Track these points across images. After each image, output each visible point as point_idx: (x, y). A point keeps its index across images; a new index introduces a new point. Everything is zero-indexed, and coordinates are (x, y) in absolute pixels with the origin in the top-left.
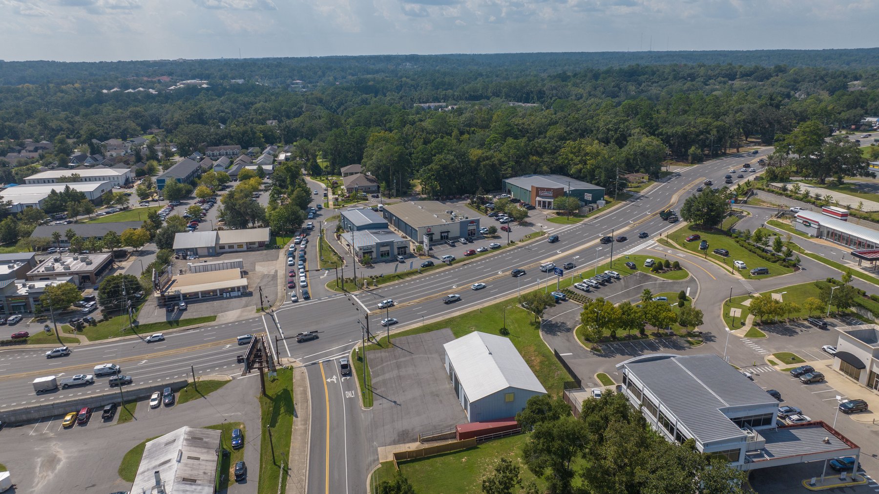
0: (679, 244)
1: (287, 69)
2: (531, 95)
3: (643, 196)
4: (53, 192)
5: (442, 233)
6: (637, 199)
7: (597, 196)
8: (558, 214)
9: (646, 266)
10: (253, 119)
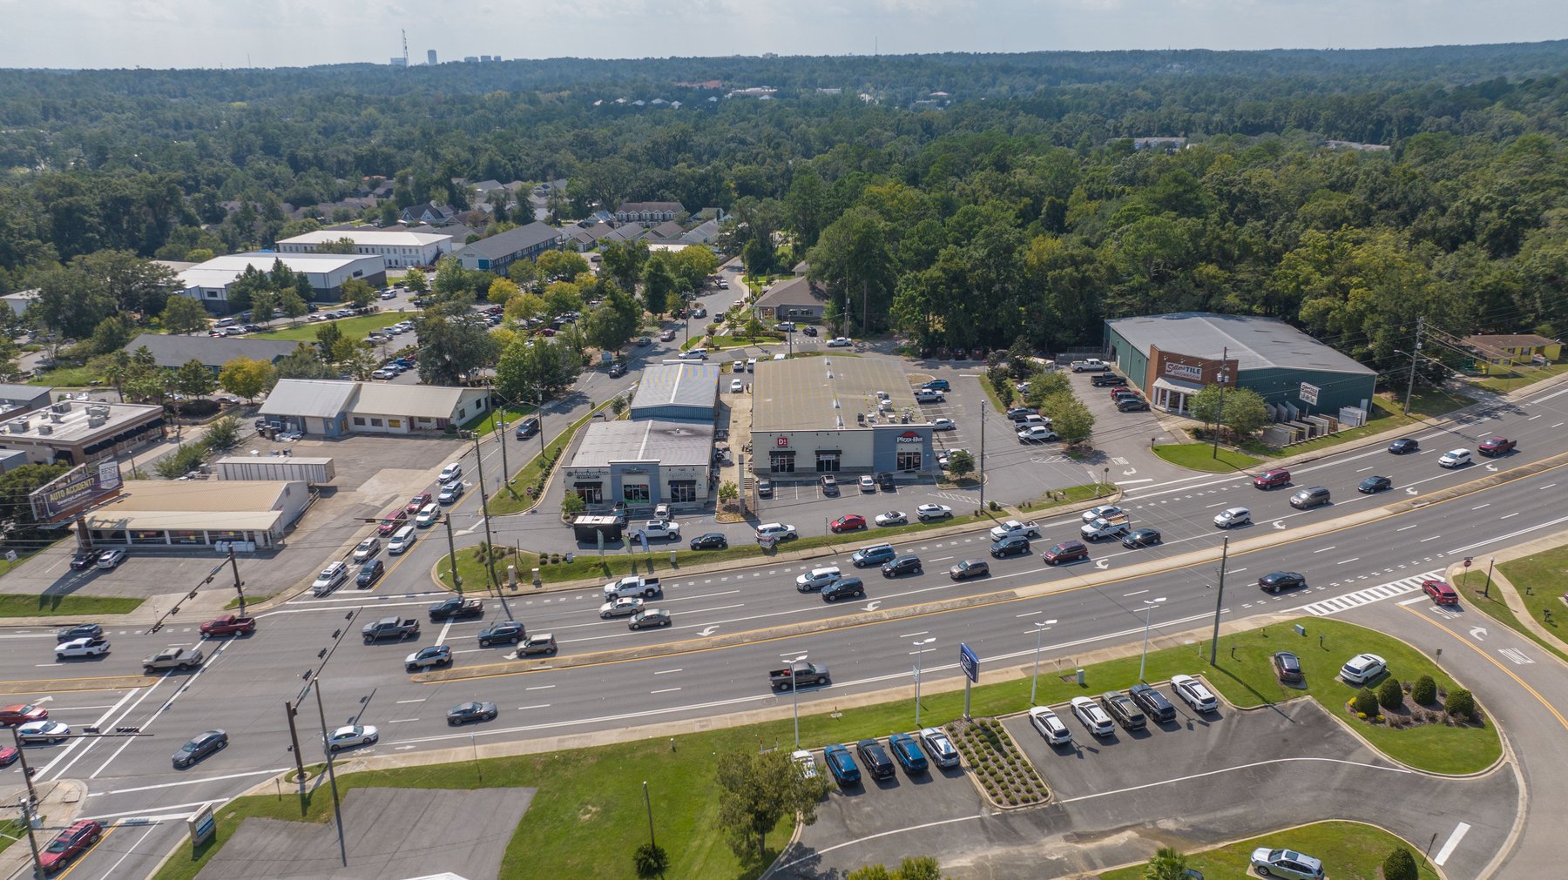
0: (1532, 608)
1: (928, 71)
2: (1387, 127)
3: (1508, 407)
4: (250, 269)
5: (818, 453)
6: (1481, 415)
7: (1337, 395)
8: (1197, 434)
9: (1346, 681)
10: (758, 154)
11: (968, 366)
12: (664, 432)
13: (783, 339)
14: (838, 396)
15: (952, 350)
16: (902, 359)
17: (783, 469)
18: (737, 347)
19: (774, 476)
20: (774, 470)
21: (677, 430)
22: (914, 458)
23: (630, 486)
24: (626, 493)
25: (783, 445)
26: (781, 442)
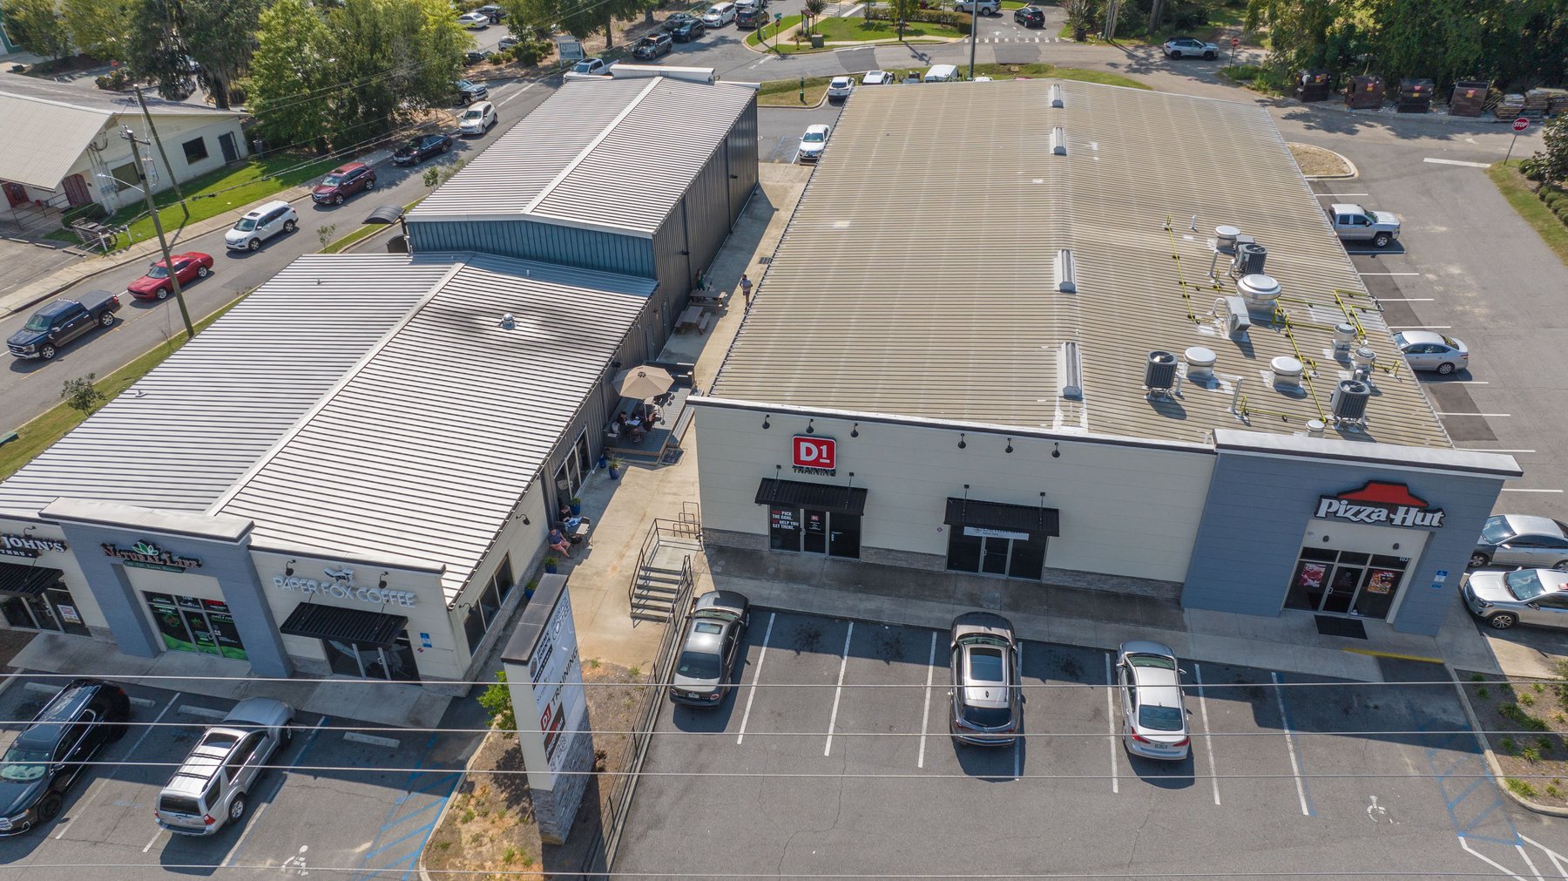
11: (1443, 133)
12: (462, 321)
13: (965, 30)
14: (1078, 231)
15: (1391, 83)
16: (1243, 99)
17: (815, 543)
18: (863, 42)
19: (777, 570)
20: (778, 542)
21: (507, 315)
22: (1370, 573)
23: (168, 597)
24: (159, 616)
25: (816, 462)
26: (809, 452)
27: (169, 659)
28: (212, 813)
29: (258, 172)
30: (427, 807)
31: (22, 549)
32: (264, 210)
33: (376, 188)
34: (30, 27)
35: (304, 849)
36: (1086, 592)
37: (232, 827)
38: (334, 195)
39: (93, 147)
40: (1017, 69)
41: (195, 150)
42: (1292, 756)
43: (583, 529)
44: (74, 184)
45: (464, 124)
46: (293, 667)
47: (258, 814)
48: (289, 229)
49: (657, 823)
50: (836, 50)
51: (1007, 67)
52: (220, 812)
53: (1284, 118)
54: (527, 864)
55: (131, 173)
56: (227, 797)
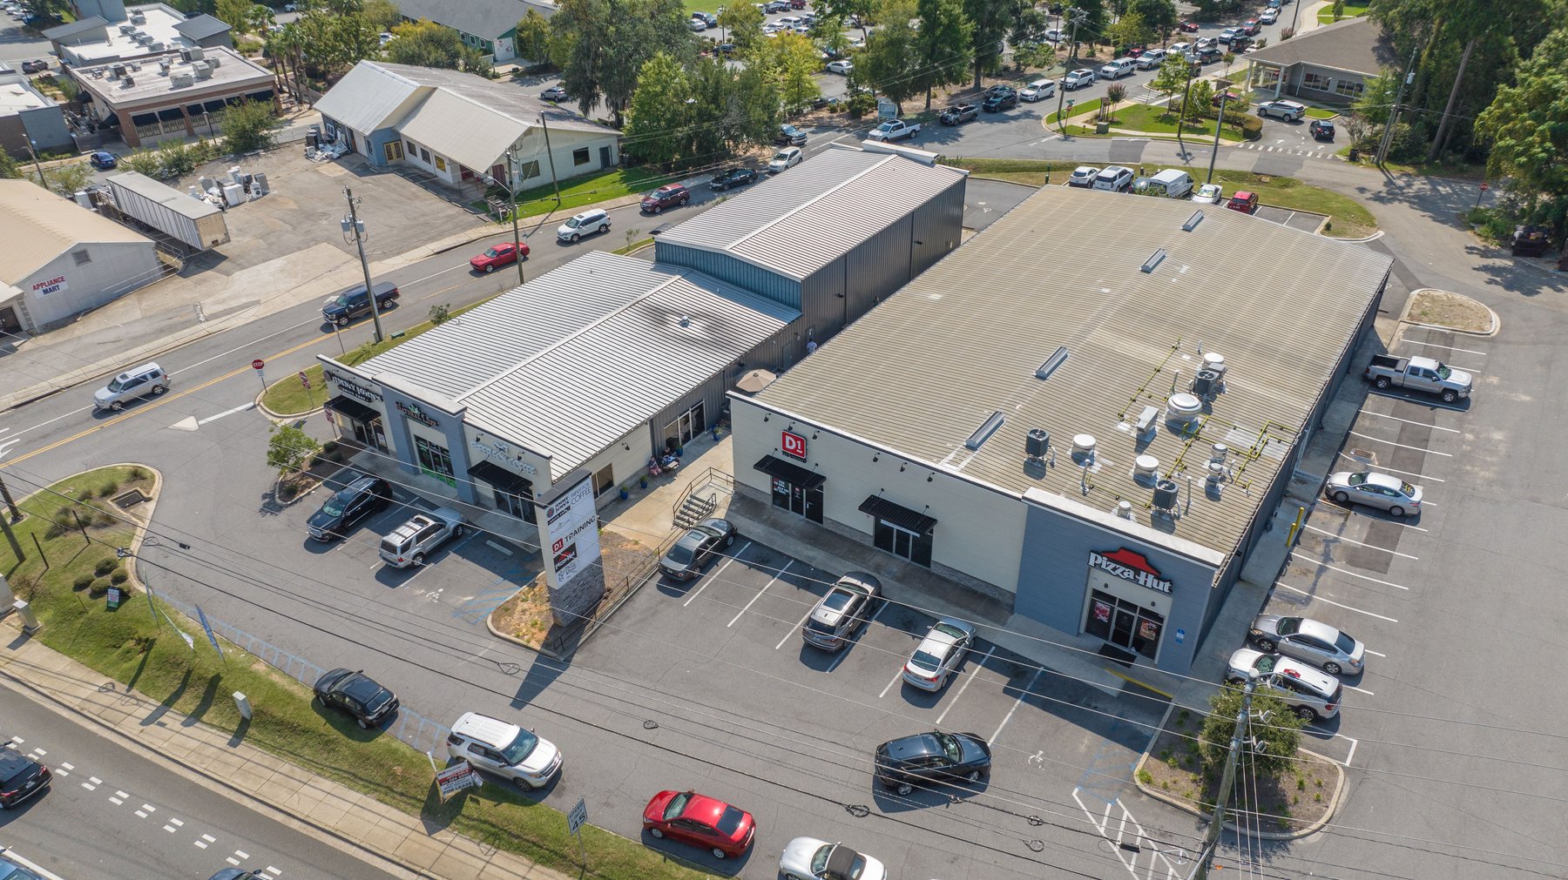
12: (658, 315)
13: (1250, 134)
14: (1096, 335)
17: (797, 508)
18: (1144, 134)
19: (769, 518)
20: (777, 501)
21: (686, 318)
22: (1140, 621)
23: (425, 441)
24: (421, 452)
25: (794, 451)
26: (791, 444)
27: (421, 479)
28: (403, 557)
29: (618, 178)
30: (508, 589)
31: (364, 396)
32: (588, 214)
33: (688, 205)
34: (529, 42)
35: (441, 590)
36: (956, 585)
37: (411, 570)
38: (654, 206)
39: (513, 148)
40: (1268, 180)
41: (581, 156)
42: (1010, 714)
43: (673, 465)
44: (498, 170)
45: (772, 163)
46: (478, 499)
47: (428, 567)
48: (604, 230)
49: (615, 632)
50: (1114, 138)
51: (1259, 177)
52: (407, 558)
53: (1474, 269)
54: (541, 630)
55: (531, 169)
56: (414, 551)
